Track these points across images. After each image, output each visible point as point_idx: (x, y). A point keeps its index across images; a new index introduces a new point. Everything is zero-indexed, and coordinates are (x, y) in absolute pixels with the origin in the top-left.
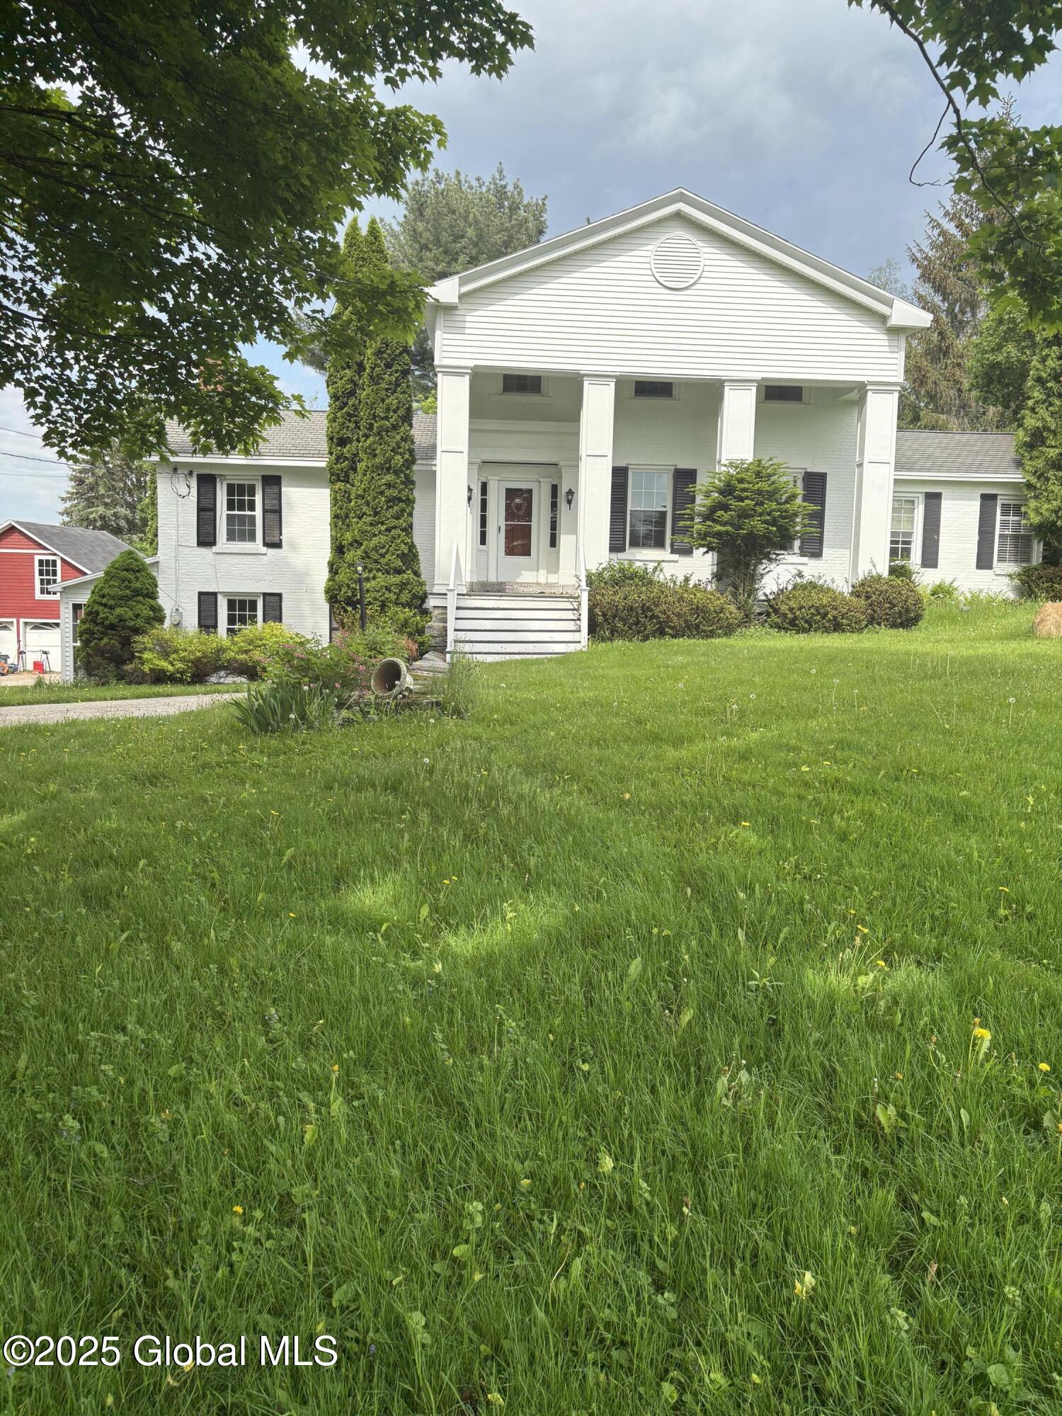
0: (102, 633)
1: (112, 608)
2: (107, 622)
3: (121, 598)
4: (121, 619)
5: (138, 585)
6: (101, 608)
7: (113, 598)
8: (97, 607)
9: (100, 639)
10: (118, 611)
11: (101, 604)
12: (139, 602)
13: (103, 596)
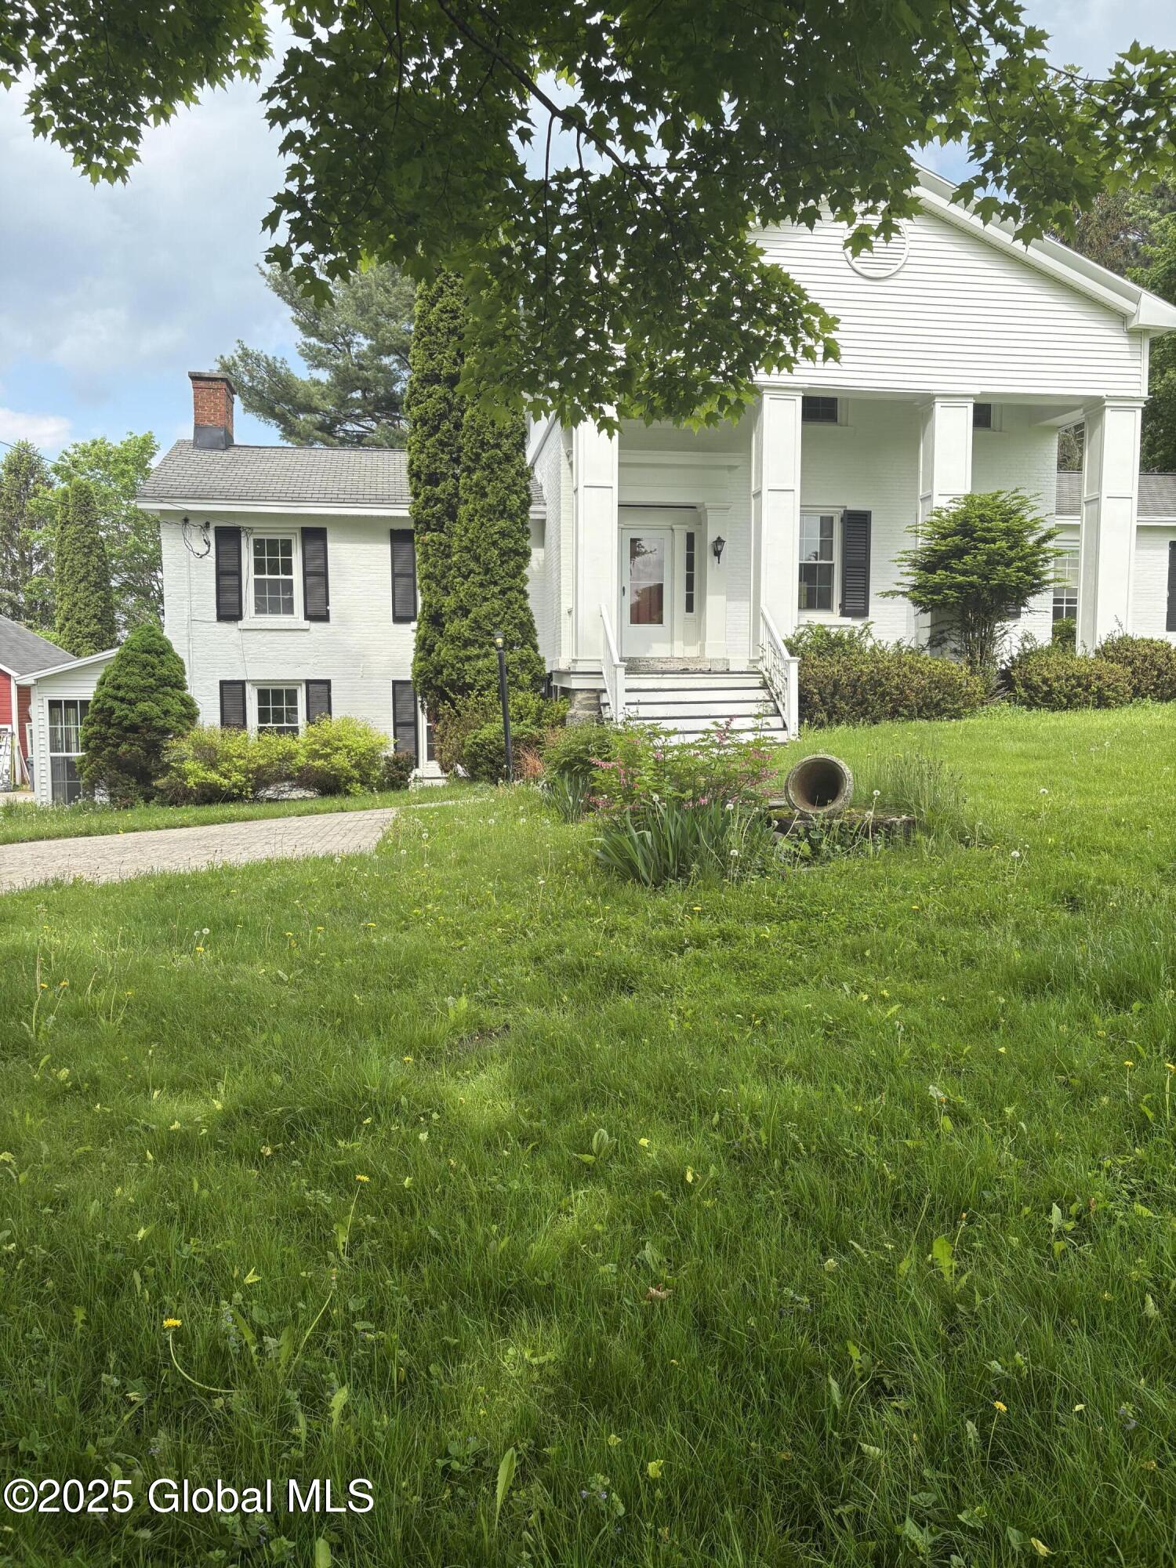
0: (118, 737)
1: (132, 703)
2: (126, 723)
3: (144, 689)
4: (146, 718)
5: (165, 671)
6: (116, 704)
7: (133, 689)
8: (110, 703)
9: (117, 746)
10: (142, 706)
11: (116, 698)
12: (166, 694)
13: (119, 688)
